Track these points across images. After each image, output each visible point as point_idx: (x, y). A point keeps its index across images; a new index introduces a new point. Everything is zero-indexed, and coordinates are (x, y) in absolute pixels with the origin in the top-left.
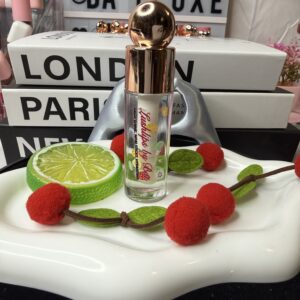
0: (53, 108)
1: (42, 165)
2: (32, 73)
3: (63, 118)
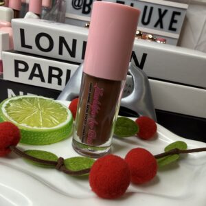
0: (37, 72)
1: (9, 108)
2: (26, 44)
3: (43, 80)
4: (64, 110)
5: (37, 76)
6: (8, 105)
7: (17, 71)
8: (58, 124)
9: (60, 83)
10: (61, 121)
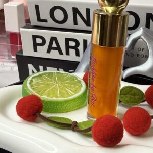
0: (54, 45)
1: (32, 83)
2: (42, 18)
3: (61, 53)
4: (79, 82)
5: (54, 49)
6: (31, 81)
7: (35, 45)
8: (73, 95)
9: (78, 54)
10: (75, 92)
